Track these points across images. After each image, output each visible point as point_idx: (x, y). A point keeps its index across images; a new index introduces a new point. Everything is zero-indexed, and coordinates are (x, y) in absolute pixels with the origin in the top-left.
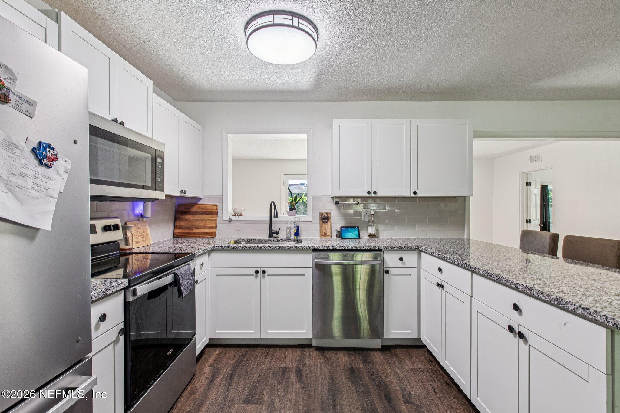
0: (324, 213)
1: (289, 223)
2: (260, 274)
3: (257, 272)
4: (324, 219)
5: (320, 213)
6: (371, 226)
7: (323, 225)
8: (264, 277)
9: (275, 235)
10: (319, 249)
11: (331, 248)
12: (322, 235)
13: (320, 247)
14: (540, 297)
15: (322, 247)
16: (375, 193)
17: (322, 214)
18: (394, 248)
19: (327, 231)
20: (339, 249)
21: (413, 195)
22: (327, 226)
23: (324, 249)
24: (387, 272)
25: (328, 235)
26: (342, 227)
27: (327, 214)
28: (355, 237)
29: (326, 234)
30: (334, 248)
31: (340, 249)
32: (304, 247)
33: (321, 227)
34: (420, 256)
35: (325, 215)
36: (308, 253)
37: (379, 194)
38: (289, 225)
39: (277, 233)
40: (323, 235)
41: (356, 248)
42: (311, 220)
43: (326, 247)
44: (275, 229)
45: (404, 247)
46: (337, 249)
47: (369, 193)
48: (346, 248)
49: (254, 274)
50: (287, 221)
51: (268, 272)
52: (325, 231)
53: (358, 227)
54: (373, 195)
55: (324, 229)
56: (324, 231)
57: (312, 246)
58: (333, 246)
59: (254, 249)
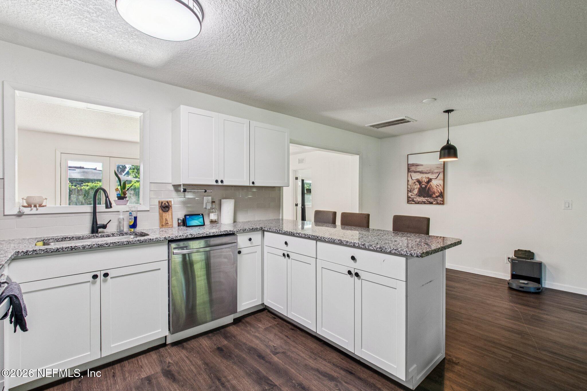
0: (164, 201)
1: (121, 214)
2: (101, 277)
3: (95, 277)
4: (164, 207)
5: (159, 202)
6: (213, 212)
7: (164, 214)
8: (105, 281)
9: (100, 230)
10: (177, 239)
11: (190, 237)
12: (162, 225)
13: (178, 237)
14: (370, 248)
15: (180, 236)
16: (222, 182)
17: (162, 203)
18: (245, 230)
19: (168, 220)
20: (197, 236)
21: (251, 185)
22: (167, 215)
23: (182, 238)
24: (239, 252)
25: (169, 224)
26: (185, 216)
27: (167, 202)
28: (200, 224)
29: (167, 223)
30: (193, 237)
31: (199, 236)
32: (159, 239)
33: (161, 217)
34: (263, 235)
35: (165, 203)
36: (164, 245)
37: (225, 183)
38: (121, 217)
39: (104, 227)
40: (164, 224)
41: (214, 234)
42: (149, 210)
43: (184, 236)
44: (100, 222)
45: (253, 229)
46: (195, 237)
47: (217, 181)
48: (205, 235)
49: (91, 279)
50: (119, 212)
51: (112, 273)
52: (166, 220)
53: (202, 215)
54: (220, 183)
55: (164, 218)
56: (164, 221)
57: (169, 237)
58: (191, 235)
59: (91, 248)
